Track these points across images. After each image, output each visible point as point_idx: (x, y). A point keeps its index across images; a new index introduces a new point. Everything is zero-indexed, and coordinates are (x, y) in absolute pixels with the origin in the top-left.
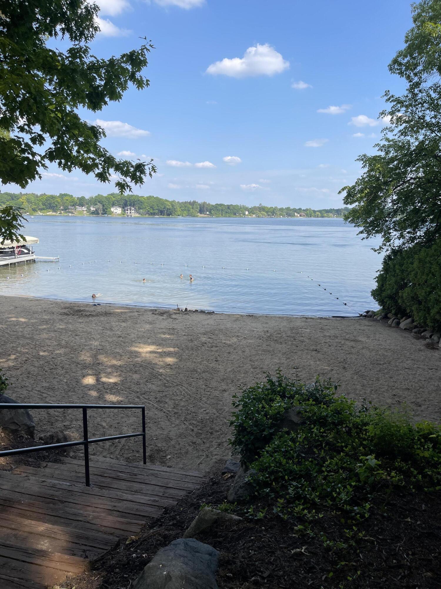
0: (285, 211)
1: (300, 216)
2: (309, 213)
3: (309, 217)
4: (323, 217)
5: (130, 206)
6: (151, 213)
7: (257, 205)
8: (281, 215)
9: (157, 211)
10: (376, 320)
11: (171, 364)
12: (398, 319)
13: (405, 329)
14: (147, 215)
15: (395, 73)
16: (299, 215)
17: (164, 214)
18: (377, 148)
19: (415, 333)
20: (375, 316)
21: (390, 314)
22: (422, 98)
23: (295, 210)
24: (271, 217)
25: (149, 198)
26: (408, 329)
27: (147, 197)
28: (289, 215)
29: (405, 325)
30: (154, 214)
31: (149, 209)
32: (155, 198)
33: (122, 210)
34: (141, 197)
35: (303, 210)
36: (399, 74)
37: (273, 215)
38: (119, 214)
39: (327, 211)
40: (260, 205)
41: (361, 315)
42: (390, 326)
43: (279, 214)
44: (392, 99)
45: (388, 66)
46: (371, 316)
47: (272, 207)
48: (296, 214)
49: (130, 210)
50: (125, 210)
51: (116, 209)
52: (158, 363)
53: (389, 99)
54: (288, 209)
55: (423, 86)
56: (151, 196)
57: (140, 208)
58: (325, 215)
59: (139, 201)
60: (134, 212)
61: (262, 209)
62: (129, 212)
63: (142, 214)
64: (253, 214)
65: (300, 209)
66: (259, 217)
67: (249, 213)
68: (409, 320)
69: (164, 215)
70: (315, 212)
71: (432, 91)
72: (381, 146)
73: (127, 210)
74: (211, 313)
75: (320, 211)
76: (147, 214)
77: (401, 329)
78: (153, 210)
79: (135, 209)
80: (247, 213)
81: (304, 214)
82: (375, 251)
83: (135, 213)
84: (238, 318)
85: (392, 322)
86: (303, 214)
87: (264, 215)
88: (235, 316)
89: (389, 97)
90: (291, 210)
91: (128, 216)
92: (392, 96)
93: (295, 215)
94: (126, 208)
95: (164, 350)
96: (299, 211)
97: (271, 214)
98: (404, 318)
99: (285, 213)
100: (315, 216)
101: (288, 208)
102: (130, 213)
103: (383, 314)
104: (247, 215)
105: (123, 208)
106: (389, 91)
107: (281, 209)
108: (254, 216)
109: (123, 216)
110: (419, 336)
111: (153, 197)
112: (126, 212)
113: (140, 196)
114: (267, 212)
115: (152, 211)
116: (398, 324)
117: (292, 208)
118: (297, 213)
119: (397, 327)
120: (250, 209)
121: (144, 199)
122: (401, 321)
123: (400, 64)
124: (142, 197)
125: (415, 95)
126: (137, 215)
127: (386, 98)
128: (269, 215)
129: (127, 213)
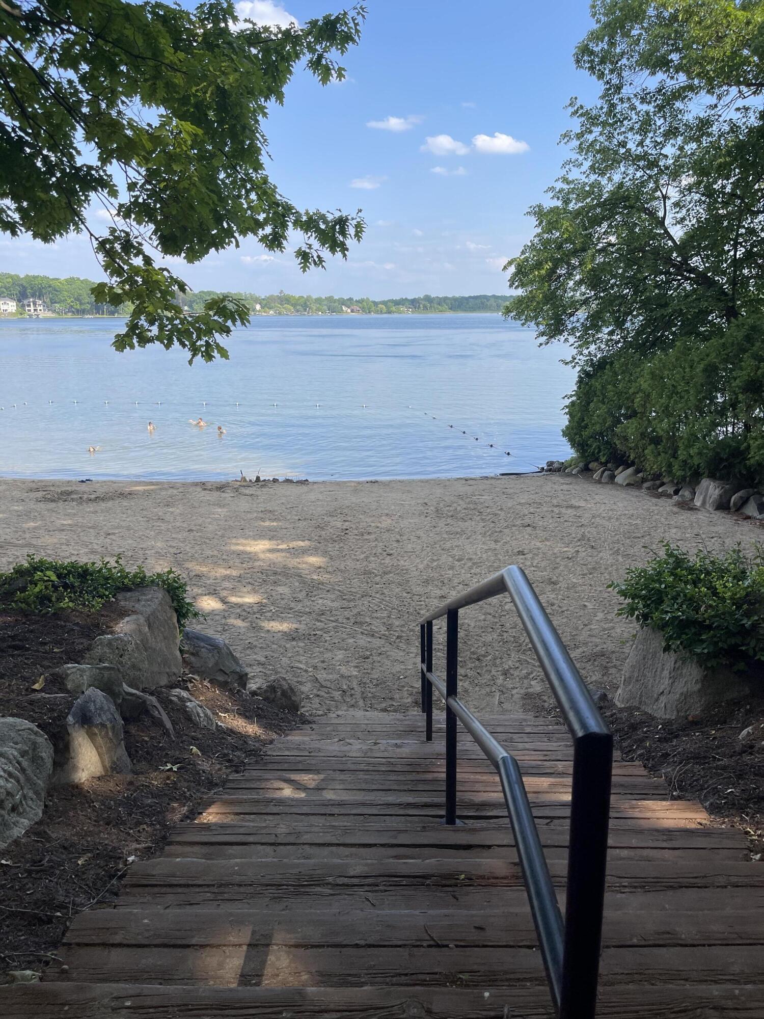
0: (325, 303)
1: (352, 311)
2: (366, 306)
3: (366, 313)
4: (390, 313)
5: (32, 296)
6: (78, 311)
7: (276, 294)
8: (318, 310)
9: (89, 306)
10: (570, 475)
11: (323, 566)
12: (609, 470)
13: (628, 485)
14: (70, 314)
15: (583, 67)
16: (349, 311)
17: (103, 312)
18: (551, 194)
19: (648, 488)
20: (566, 468)
21: (592, 463)
22: (621, 112)
23: (343, 302)
24: (301, 315)
25: (71, 281)
26: (633, 485)
27: (66, 280)
28: (332, 310)
29: (625, 479)
30: (83, 312)
31: (72, 302)
32: (82, 282)
33: (17, 305)
34: (54, 279)
35: (356, 301)
36: (589, 70)
37: (305, 310)
38: (11, 314)
39: (397, 303)
40: (281, 293)
41: (543, 469)
42: (599, 482)
43: (315, 308)
44: (580, 112)
45: (574, 55)
46: (559, 470)
47: (303, 297)
48: (344, 308)
49: (35, 304)
50: (23, 306)
51: (5, 303)
52: (299, 566)
53: (576, 112)
54: (330, 299)
55: (626, 91)
56: (73, 278)
57: (53, 302)
58: (394, 309)
59: (50, 287)
60: (41, 308)
61: (285, 300)
62: (32, 308)
63: (58, 313)
64: (270, 308)
65: (351, 299)
66: (280, 314)
67: (262, 307)
68: (630, 471)
69: (103, 314)
70: (375, 304)
71: (639, 101)
72: (557, 190)
73: (29, 306)
74: (305, 482)
75: (384, 303)
76: (69, 312)
77: (621, 486)
78: (81, 304)
79: (44, 302)
80: (258, 307)
81: (358, 309)
82: (567, 363)
83: (44, 310)
84: (358, 488)
85: (601, 476)
86: (356, 308)
87: (290, 310)
88: (349, 484)
89: (576, 108)
90: (335, 301)
91: (30, 316)
92: (582, 107)
93: (342, 310)
94: (26, 302)
95: (291, 546)
96: (349, 302)
97: (302, 309)
98: (621, 469)
99: (325, 307)
100: (377, 312)
101: (330, 297)
102: (35, 310)
103: (581, 465)
104: (259, 311)
105: (19, 301)
106: (576, 98)
107: (319, 300)
108: (271, 312)
109: (20, 317)
110: (655, 492)
111: (78, 279)
112: (27, 308)
113: (51, 277)
114: (294, 305)
115: (78, 307)
116: (612, 477)
117: (336, 297)
118: (346, 306)
119: (612, 483)
120: (263, 299)
121: (60, 283)
122: (616, 473)
123: (592, 53)
124: (57, 279)
125: (612, 106)
126: (49, 314)
127: (572, 110)
128: (298, 311)
129: (29, 310)
